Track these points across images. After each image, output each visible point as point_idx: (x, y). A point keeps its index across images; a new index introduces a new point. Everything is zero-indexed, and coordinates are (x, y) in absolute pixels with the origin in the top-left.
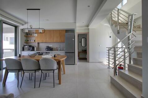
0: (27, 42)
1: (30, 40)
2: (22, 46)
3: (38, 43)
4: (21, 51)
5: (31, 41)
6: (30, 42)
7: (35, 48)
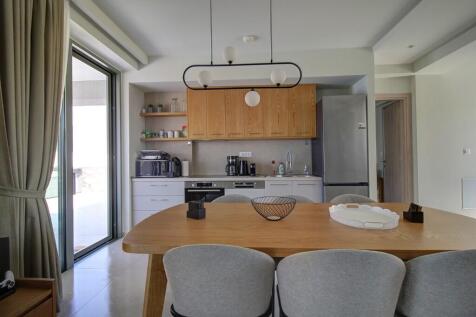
0: (150, 137)
1: (161, 133)
2: (136, 156)
3: (194, 143)
4: (132, 178)
5: (165, 135)
6: (162, 138)
7: (185, 166)
